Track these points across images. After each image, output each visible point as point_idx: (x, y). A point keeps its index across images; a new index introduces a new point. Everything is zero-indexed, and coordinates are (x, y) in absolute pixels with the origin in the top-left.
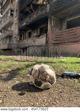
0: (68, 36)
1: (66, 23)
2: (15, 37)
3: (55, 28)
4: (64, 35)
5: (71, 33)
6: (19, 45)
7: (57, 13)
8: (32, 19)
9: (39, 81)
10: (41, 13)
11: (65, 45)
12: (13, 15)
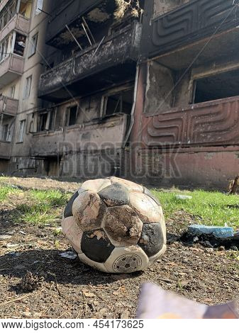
0: (196, 125)
1: (190, 85)
2: (25, 120)
3: (154, 99)
4: (184, 122)
5: (207, 115)
6: (34, 146)
7: (166, 52)
8: (85, 66)
9: (98, 238)
10: (113, 48)
11: (184, 155)
12: (23, 51)
